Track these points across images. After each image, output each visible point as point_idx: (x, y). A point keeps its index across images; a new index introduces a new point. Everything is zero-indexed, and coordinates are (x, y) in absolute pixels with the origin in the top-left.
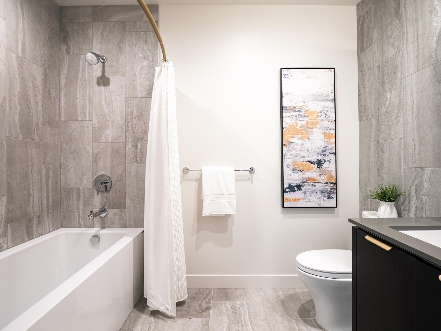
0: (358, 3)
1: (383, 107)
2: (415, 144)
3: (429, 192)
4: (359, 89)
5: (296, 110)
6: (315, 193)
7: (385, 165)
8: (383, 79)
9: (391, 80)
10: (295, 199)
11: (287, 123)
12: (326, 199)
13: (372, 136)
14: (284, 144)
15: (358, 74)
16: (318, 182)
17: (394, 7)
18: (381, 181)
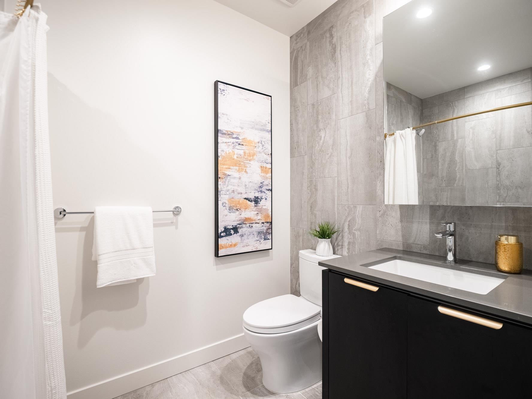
0: (291, 36)
1: (317, 146)
2: (348, 183)
3: (360, 227)
4: (291, 124)
5: (234, 137)
6: (252, 236)
7: (318, 202)
8: (318, 117)
9: (326, 120)
10: (231, 245)
11: (223, 151)
12: (262, 241)
13: (304, 174)
14: (219, 176)
15: (291, 108)
16: (255, 222)
17: (330, 50)
18: (314, 218)
